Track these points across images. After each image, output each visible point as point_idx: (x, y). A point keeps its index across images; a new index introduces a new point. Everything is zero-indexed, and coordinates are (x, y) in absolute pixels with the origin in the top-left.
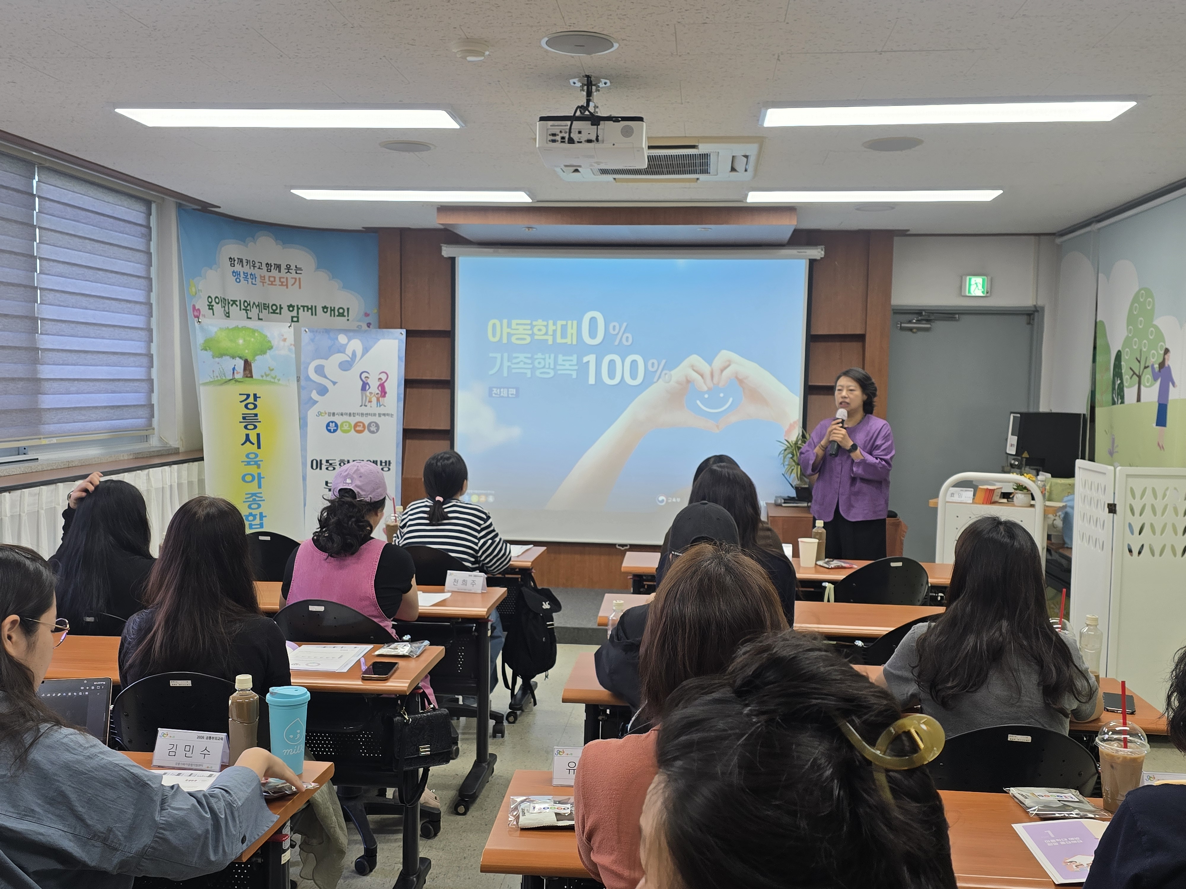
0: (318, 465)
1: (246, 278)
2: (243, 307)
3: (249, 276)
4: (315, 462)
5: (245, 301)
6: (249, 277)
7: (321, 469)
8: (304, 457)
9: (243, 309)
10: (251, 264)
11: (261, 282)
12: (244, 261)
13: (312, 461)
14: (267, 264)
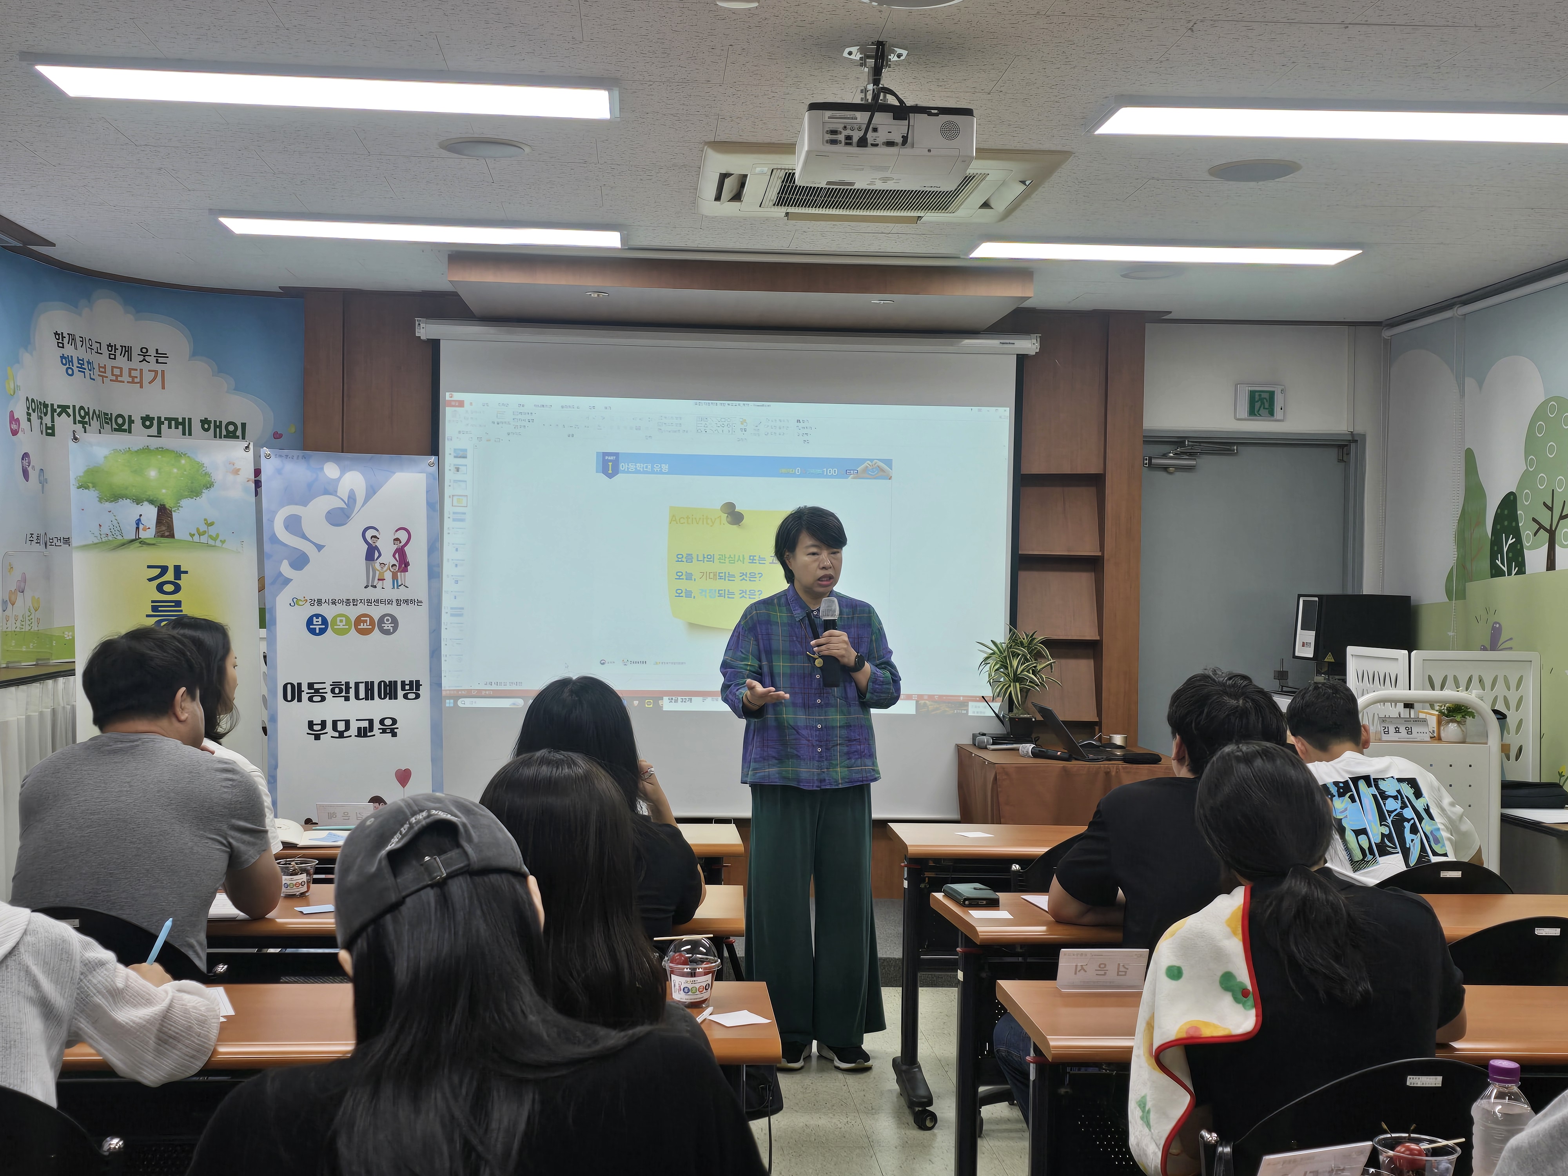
0: (293, 692)
1: (81, 369)
2: (78, 418)
3: (86, 364)
4: (289, 686)
5: (82, 408)
6: (85, 366)
7: (300, 700)
8: (269, 678)
9: (80, 422)
10: (88, 345)
11: (99, 375)
12: (78, 339)
13: (285, 687)
14: (109, 345)
